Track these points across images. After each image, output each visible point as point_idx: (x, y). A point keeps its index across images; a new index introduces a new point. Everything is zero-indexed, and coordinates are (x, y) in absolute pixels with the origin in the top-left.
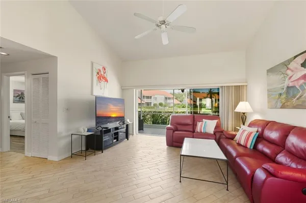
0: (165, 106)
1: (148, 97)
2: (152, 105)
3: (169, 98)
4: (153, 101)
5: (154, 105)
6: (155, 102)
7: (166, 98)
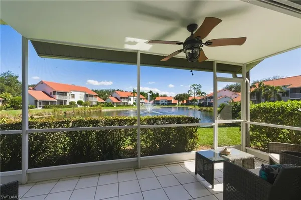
0: (86, 105)
1: (61, 94)
2: (68, 104)
3: (91, 96)
4: (69, 99)
5: (71, 103)
6: (72, 100)
7: (87, 96)
